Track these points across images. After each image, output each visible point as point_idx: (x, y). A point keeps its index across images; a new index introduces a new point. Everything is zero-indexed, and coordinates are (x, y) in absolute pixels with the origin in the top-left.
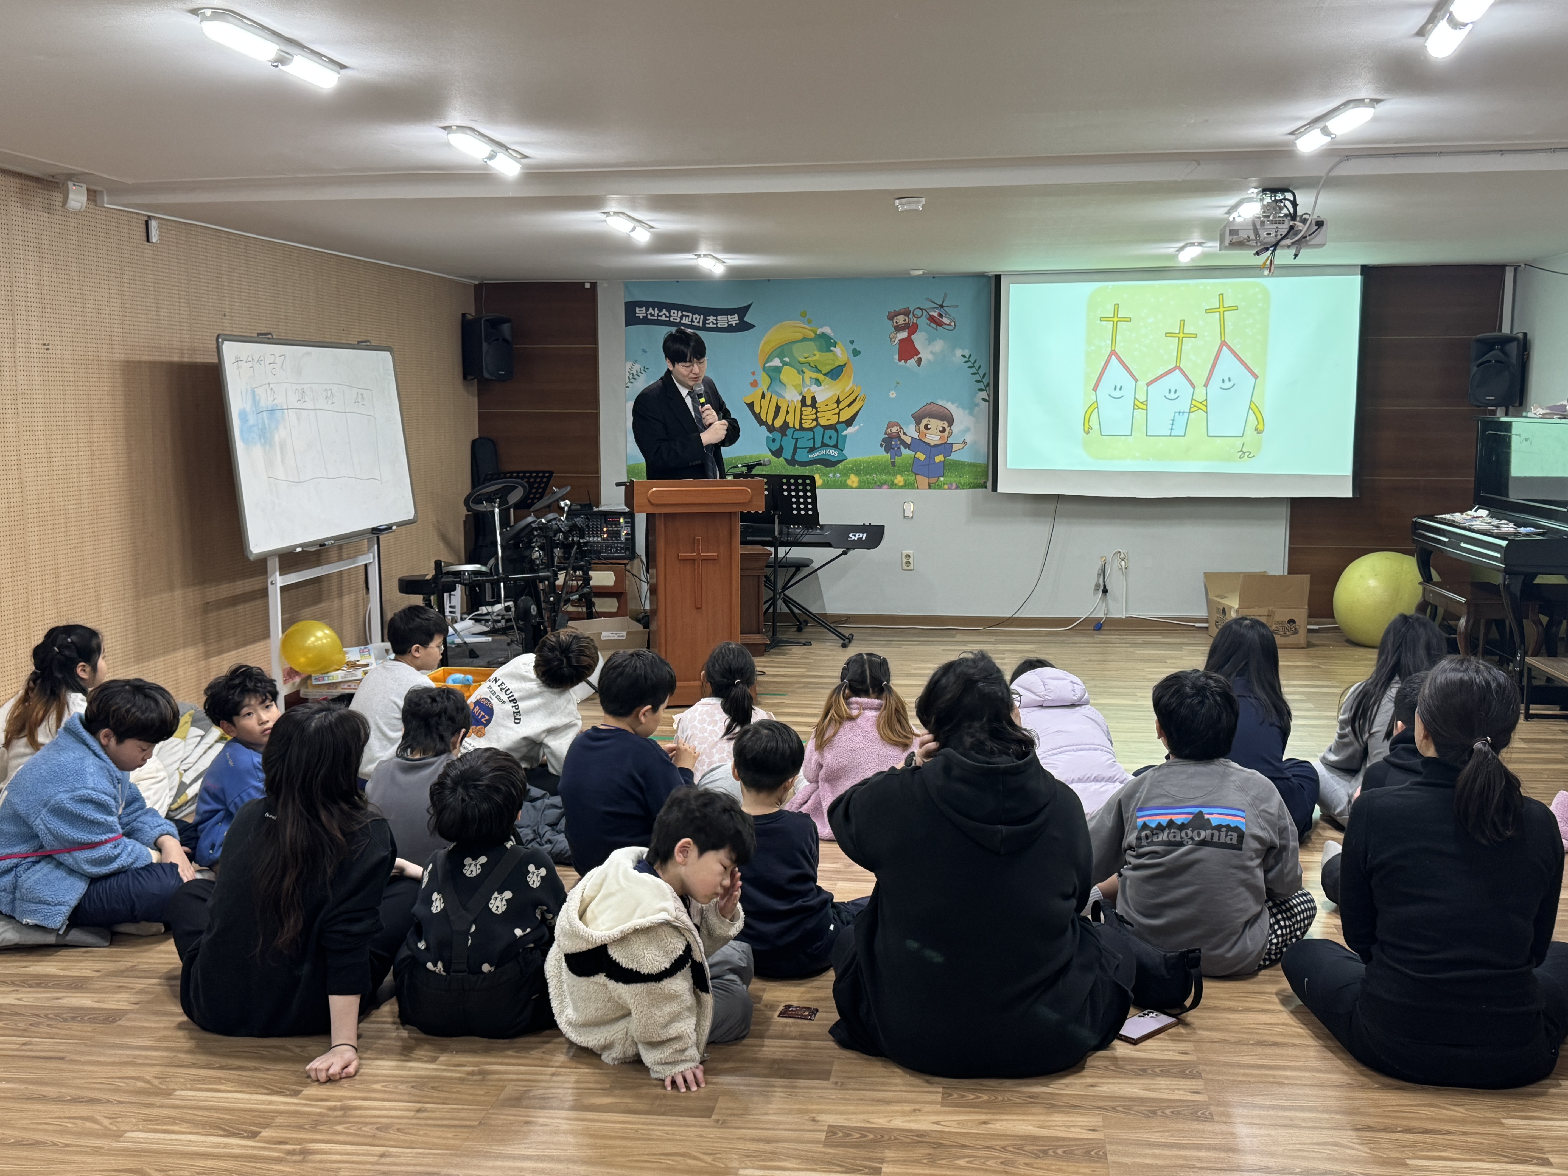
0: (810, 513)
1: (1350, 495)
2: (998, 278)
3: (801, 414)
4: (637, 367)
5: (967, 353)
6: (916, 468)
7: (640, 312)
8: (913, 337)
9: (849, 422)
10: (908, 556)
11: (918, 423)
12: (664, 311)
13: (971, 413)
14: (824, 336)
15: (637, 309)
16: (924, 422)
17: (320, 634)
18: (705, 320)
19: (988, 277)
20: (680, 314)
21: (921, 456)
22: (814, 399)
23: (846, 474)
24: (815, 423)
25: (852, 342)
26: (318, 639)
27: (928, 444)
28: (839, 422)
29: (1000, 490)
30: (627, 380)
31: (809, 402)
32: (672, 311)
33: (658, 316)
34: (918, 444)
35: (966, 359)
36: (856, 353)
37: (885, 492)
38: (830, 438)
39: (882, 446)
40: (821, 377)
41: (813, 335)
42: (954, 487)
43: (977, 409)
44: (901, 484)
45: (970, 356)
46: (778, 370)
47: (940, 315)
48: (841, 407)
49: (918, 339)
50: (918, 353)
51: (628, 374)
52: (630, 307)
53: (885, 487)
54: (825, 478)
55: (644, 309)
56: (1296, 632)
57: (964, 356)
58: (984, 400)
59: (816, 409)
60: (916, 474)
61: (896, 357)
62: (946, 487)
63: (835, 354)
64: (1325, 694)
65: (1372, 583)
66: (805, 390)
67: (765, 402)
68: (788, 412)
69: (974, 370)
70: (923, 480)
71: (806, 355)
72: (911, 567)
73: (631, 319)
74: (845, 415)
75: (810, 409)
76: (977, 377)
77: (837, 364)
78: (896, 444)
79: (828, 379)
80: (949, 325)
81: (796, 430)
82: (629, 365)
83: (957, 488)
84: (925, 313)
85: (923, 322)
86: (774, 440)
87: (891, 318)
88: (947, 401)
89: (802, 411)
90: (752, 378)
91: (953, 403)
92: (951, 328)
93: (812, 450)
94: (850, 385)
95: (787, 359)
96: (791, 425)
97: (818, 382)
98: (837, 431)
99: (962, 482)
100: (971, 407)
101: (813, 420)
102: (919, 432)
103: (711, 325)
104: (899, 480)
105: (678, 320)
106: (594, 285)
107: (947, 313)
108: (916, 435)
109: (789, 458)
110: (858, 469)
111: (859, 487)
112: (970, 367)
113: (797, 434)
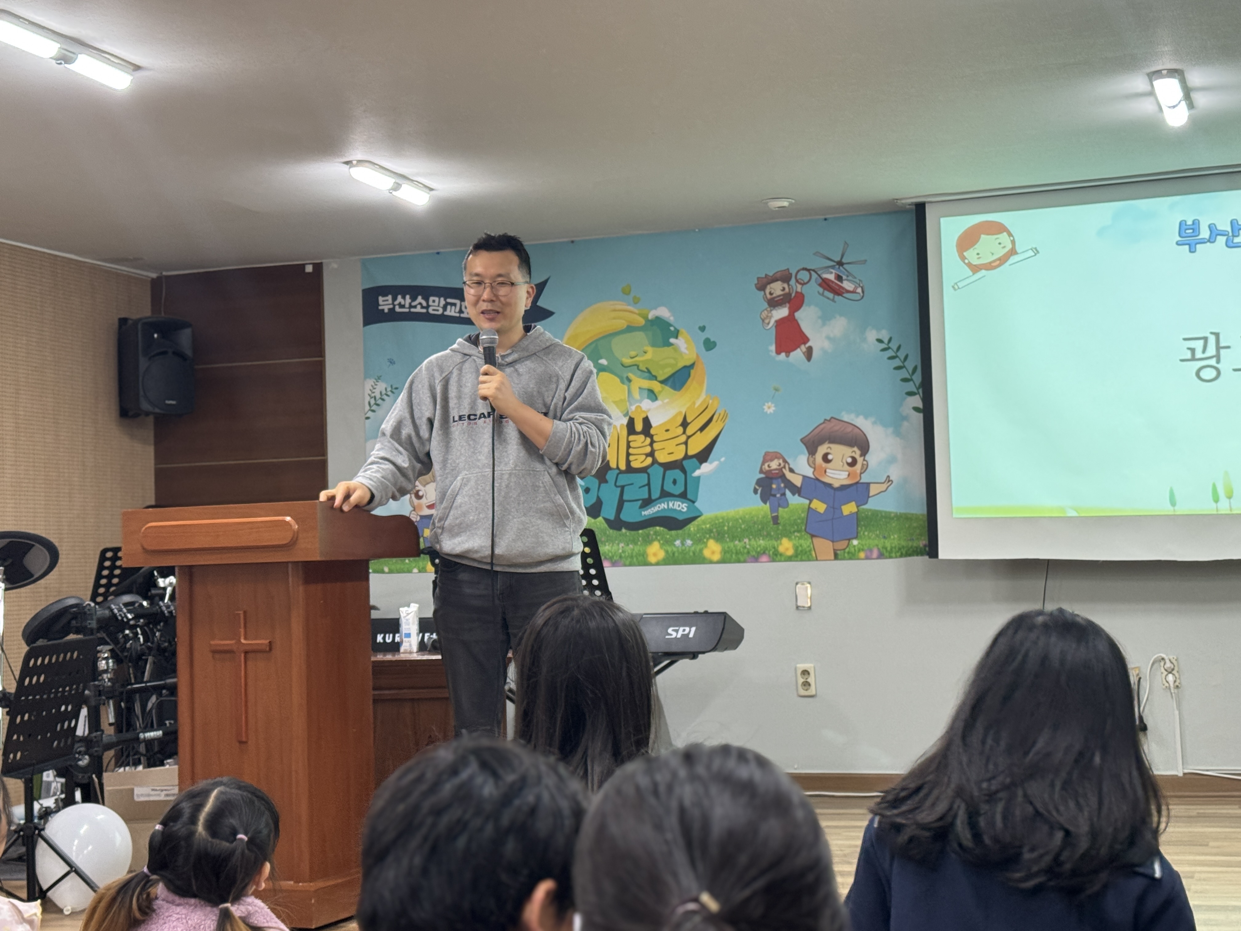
2: (920, 208)
3: (629, 447)
4: (381, 386)
5: (885, 335)
7: (385, 303)
8: (797, 315)
9: (703, 456)
10: (805, 672)
12: (420, 299)
13: (897, 433)
14: (659, 322)
15: (381, 299)
16: (822, 450)
19: (906, 208)
20: (442, 302)
21: (820, 506)
22: (647, 422)
23: (700, 540)
24: (649, 460)
25: (703, 329)
27: (829, 485)
28: (686, 457)
29: (944, 553)
30: (367, 408)
31: (639, 427)
32: (431, 299)
33: (411, 306)
35: (883, 346)
36: (709, 345)
37: (765, 567)
38: (675, 482)
39: (755, 491)
40: (656, 386)
41: (642, 322)
42: (875, 554)
43: (905, 424)
44: (790, 552)
45: (890, 340)
47: (839, 278)
48: (689, 431)
49: (807, 319)
50: (805, 340)
51: (367, 398)
52: (370, 296)
53: (764, 558)
54: (669, 549)
55: (390, 298)
57: (880, 341)
58: (916, 409)
59: (651, 437)
60: (813, 536)
61: (773, 348)
62: (862, 555)
63: (677, 350)
66: (633, 408)
69: (897, 362)
70: (824, 546)
71: (633, 353)
72: (812, 691)
73: (373, 316)
74: (697, 445)
75: (642, 437)
76: (904, 374)
77: (680, 365)
78: (779, 488)
79: (667, 389)
80: (854, 292)
81: (621, 472)
82: (369, 383)
83: (881, 556)
84: (814, 276)
85: (812, 290)
87: (762, 286)
88: (858, 415)
89: (628, 443)
91: (866, 417)
92: (857, 297)
93: (647, 503)
94: (703, 396)
95: (603, 362)
96: (613, 465)
97: (652, 395)
98: (684, 471)
99: (888, 545)
100: (896, 423)
101: (647, 455)
102: (812, 464)
104: (786, 546)
105: (440, 312)
106: (318, 267)
107: (849, 274)
108: (809, 472)
109: (612, 517)
110: (720, 531)
111: (722, 561)
112: (891, 358)
113: (624, 479)
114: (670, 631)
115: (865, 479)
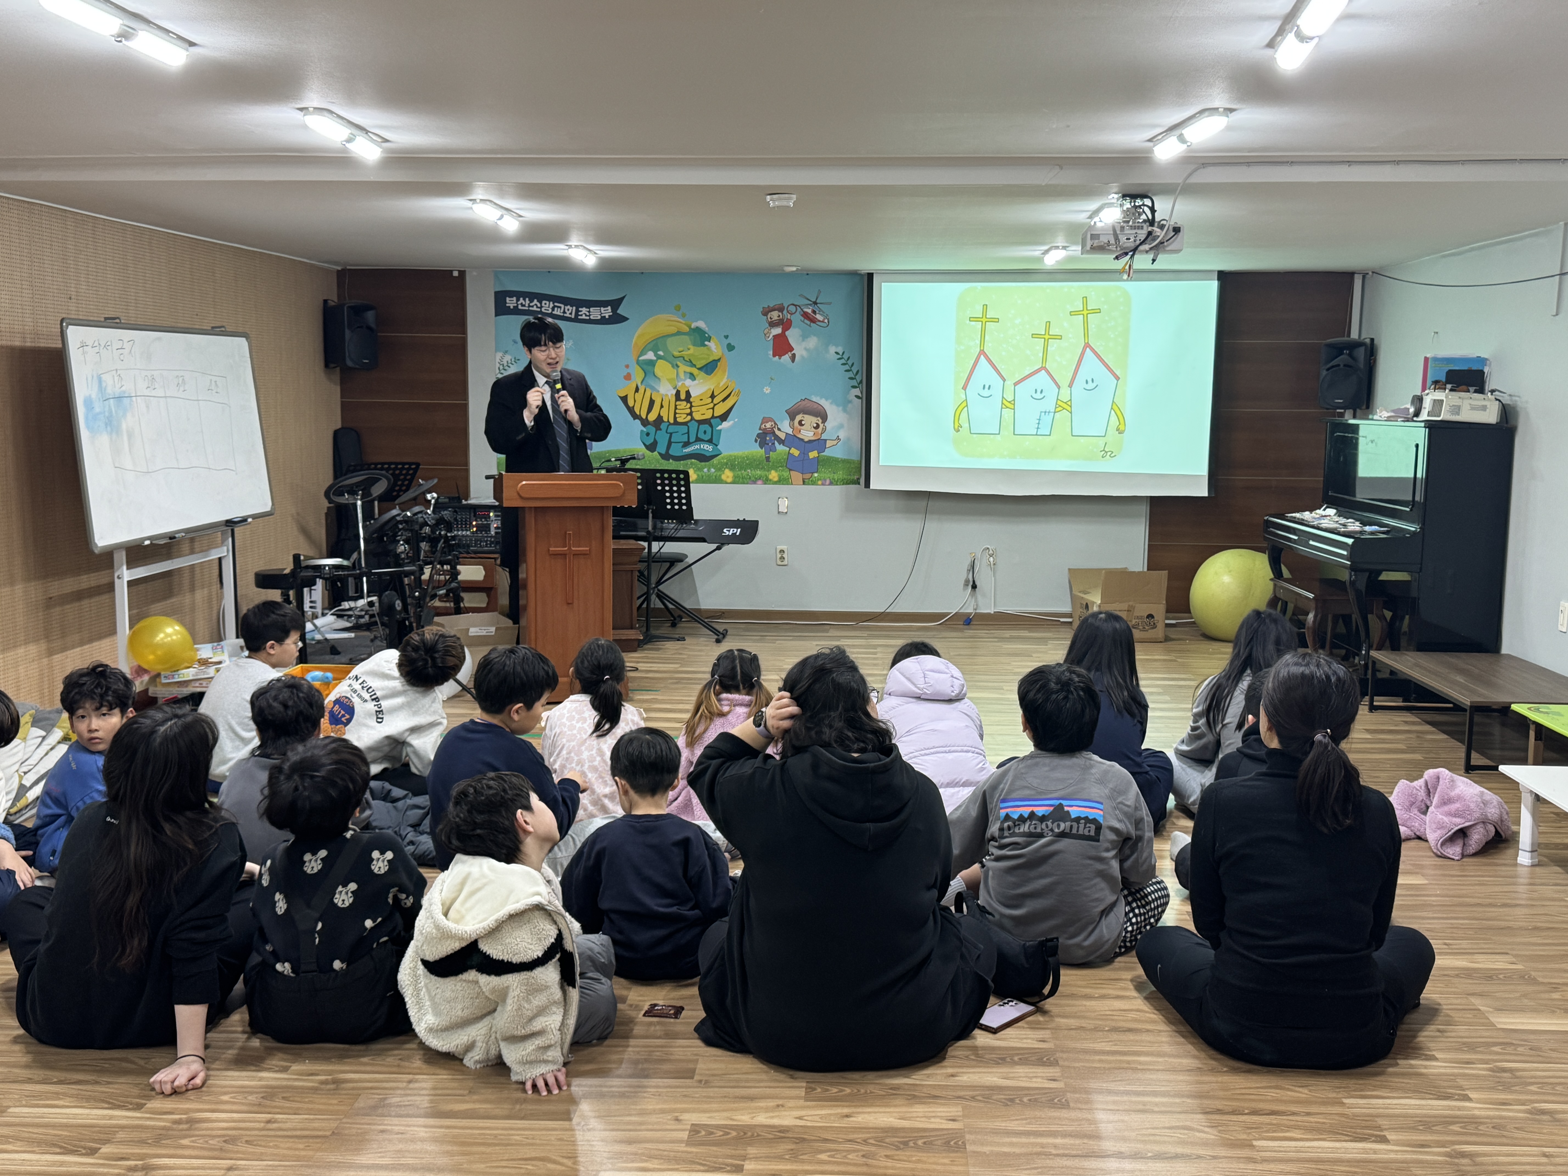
0: (684, 507)
1: (1206, 494)
2: (870, 276)
3: (676, 408)
4: (508, 358)
5: (840, 350)
6: (790, 464)
7: (511, 302)
8: (787, 333)
9: (724, 417)
10: (782, 551)
11: (792, 419)
12: (535, 301)
13: (845, 410)
14: (698, 330)
15: (508, 299)
16: (799, 418)
17: (169, 630)
18: (577, 311)
19: (861, 275)
20: (552, 305)
21: (795, 452)
22: (688, 393)
23: (720, 468)
24: (689, 418)
25: (726, 337)
26: (167, 635)
27: (802, 440)
28: (713, 417)
29: (873, 486)
30: (498, 371)
31: (683, 396)
32: (544, 302)
33: (529, 306)
34: (792, 440)
35: (839, 356)
36: (730, 348)
37: (760, 487)
38: (705, 432)
39: (756, 441)
40: (695, 371)
41: (687, 329)
42: (828, 482)
43: (850, 405)
44: (776, 479)
45: (843, 353)
46: (652, 363)
47: (814, 312)
48: (715, 401)
49: (793, 336)
50: (792, 349)
51: (498, 365)
52: (500, 297)
53: (760, 482)
54: (700, 474)
55: (515, 299)
56: (1154, 626)
57: (837, 353)
58: (857, 397)
59: (691, 403)
61: (771, 353)
62: (820, 482)
63: (709, 349)
64: (1180, 687)
65: (1226, 579)
66: (680, 384)
67: (639, 396)
68: (662, 406)
69: (847, 367)
70: (797, 476)
71: (681, 349)
72: (785, 563)
73: (501, 309)
74: (720, 410)
75: (684, 403)
76: (851, 374)
77: (711, 359)
79: (702, 373)
80: (823, 322)
81: (670, 424)
82: (499, 355)
83: (831, 484)
84: (799, 309)
85: (797, 318)
86: (648, 434)
87: (765, 313)
88: (821, 398)
89: (676, 406)
90: (625, 372)
91: (827, 400)
92: (825, 325)
93: (687, 444)
94: (725, 380)
95: (661, 353)
96: (665, 419)
97: (692, 377)
98: (711, 426)
99: (836, 477)
100: (844, 404)
101: (688, 414)
102: (792, 426)
103: (584, 317)
104: (774, 475)
106: (462, 273)
107: (820, 310)
108: (790, 431)
109: (663, 452)
110: (732, 464)
111: (733, 483)
112: (843, 364)
113: (672, 429)
114: (725, 530)
115: (824, 437)
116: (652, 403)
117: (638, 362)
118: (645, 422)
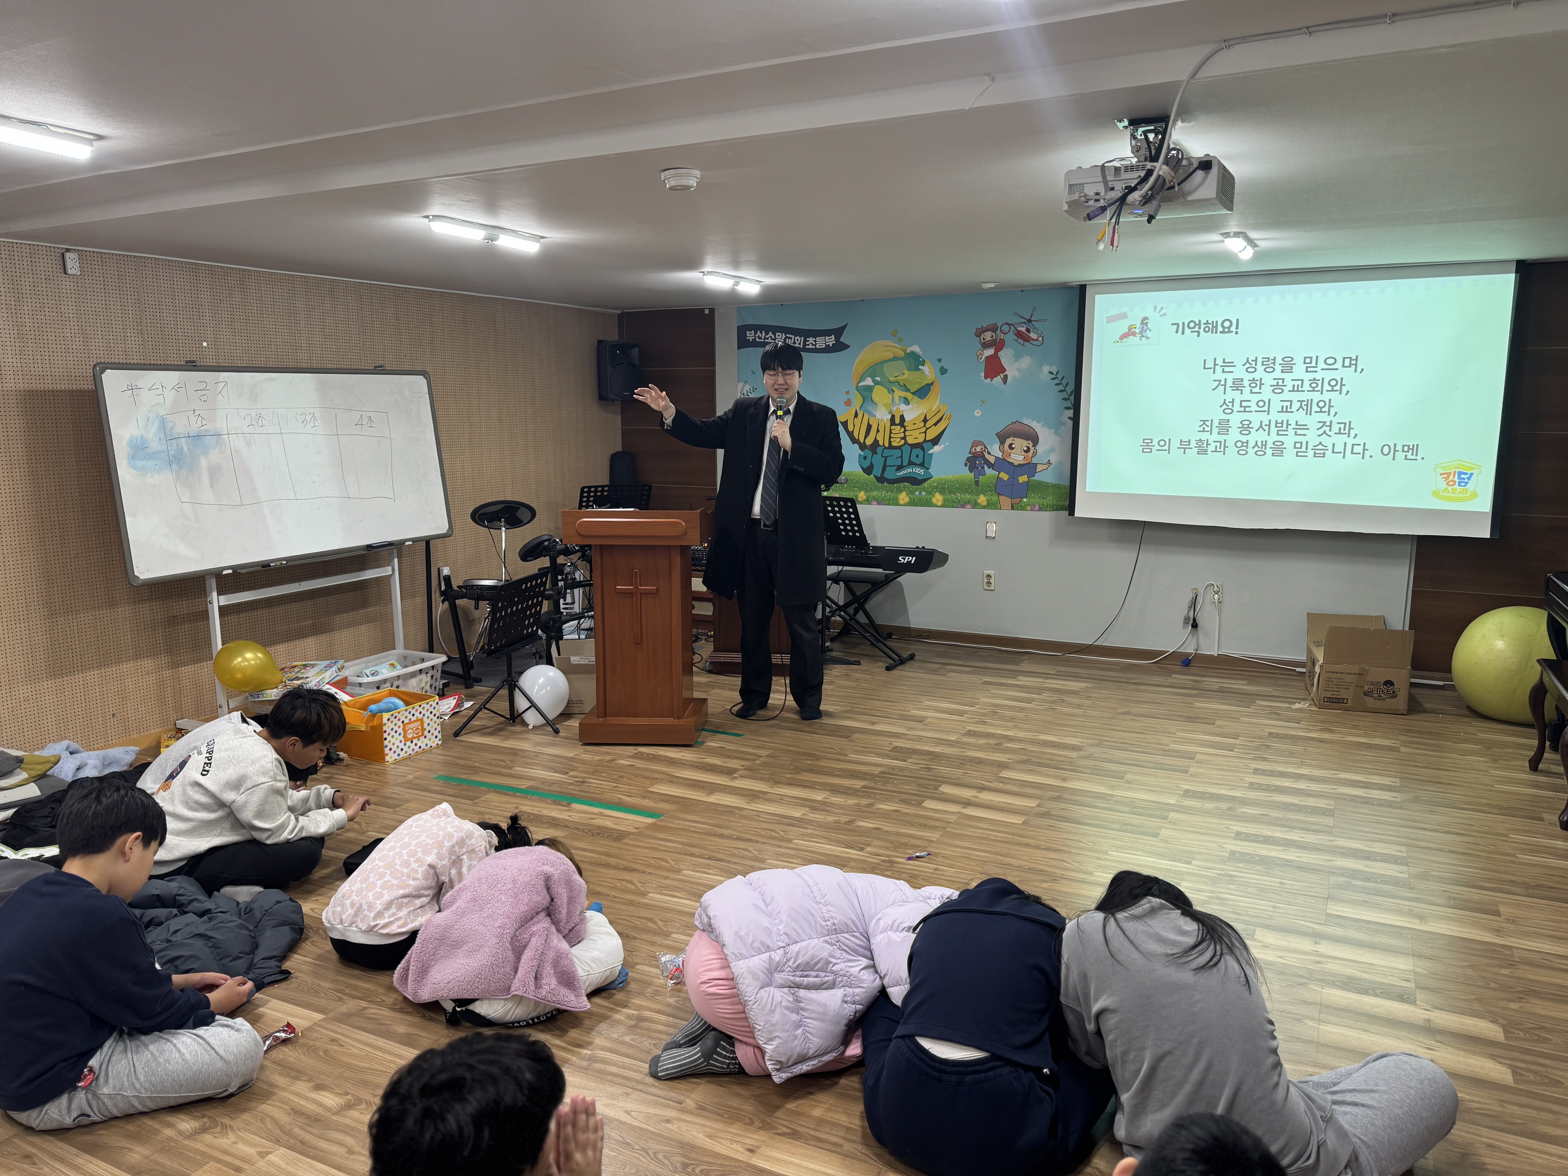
0: (858, 534)
1: (1487, 534)
2: (1082, 289)
3: (891, 433)
4: (747, 387)
5: (1054, 369)
6: (999, 488)
7: (750, 335)
9: (936, 441)
10: (989, 576)
11: (1002, 442)
12: (770, 334)
13: (1057, 433)
14: (913, 354)
15: (748, 333)
16: (1009, 441)
18: (805, 341)
19: (1072, 287)
20: (784, 336)
21: (1005, 476)
22: (902, 417)
23: (931, 492)
24: (903, 441)
25: (940, 360)
28: (925, 441)
29: (1078, 514)
31: (897, 421)
33: (765, 338)
34: (1002, 464)
35: (1053, 376)
36: (943, 371)
37: (968, 511)
38: (917, 456)
39: (966, 465)
40: (909, 396)
41: (902, 354)
42: (1037, 508)
43: (1061, 427)
44: (985, 503)
45: (1057, 373)
46: (870, 389)
47: (1028, 330)
48: (928, 424)
49: (1006, 357)
52: (742, 330)
53: (968, 506)
54: (912, 497)
55: (753, 332)
56: (1394, 695)
57: (1051, 373)
58: (1070, 418)
59: (905, 427)
60: (999, 494)
61: (983, 374)
62: (1029, 508)
63: (923, 373)
66: (895, 408)
67: (858, 421)
68: (878, 431)
69: (1061, 387)
70: (1005, 501)
71: (896, 374)
72: (992, 587)
73: (743, 343)
74: (932, 434)
75: (899, 427)
76: (1065, 395)
77: (925, 383)
78: (980, 464)
79: (916, 398)
80: (1037, 340)
81: (886, 448)
82: (740, 385)
83: (1040, 509)
84: (1012, 328)
85: (1010, 338)
86: (865, 458)
87: (978, 334)
88: (1033, 420)
89: (891, 430)
90: (847, 397)
91: (1038, 422)
92: (1039, 343)
93: (900, 468)
94: (937, 403)
95: (878, 379)
96: (881, 443)
97: (906, 401)
98: (923, 450)
99: (1045, 503)
100: (1057, 427)
101: (902, 439)
103: (810, 346)
104: (982, 499)
106: (712, 310)
107: (1035, 328)
108: (1000, 455)
109: (878, 475)
110: (943, 488)
111: (943, 506)
112: (1057, 384)
113: (887, 453)
114: (900, 558)
115: (1034, 461)
116: (869, 427)
117: (857, 388)
118: (863, 447)
